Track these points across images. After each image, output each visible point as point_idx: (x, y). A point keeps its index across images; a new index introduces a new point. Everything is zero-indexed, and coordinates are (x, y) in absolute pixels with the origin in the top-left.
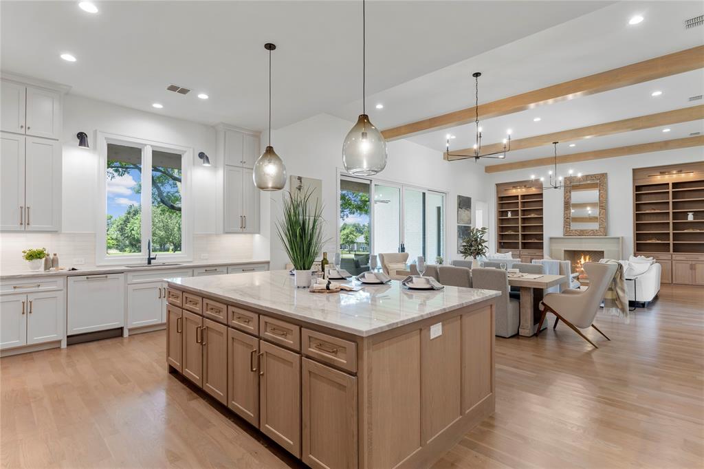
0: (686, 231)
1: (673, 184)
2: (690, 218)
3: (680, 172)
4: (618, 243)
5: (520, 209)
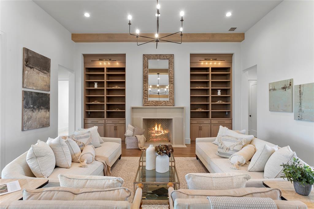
2: (219, 93)
5: (105, 80)
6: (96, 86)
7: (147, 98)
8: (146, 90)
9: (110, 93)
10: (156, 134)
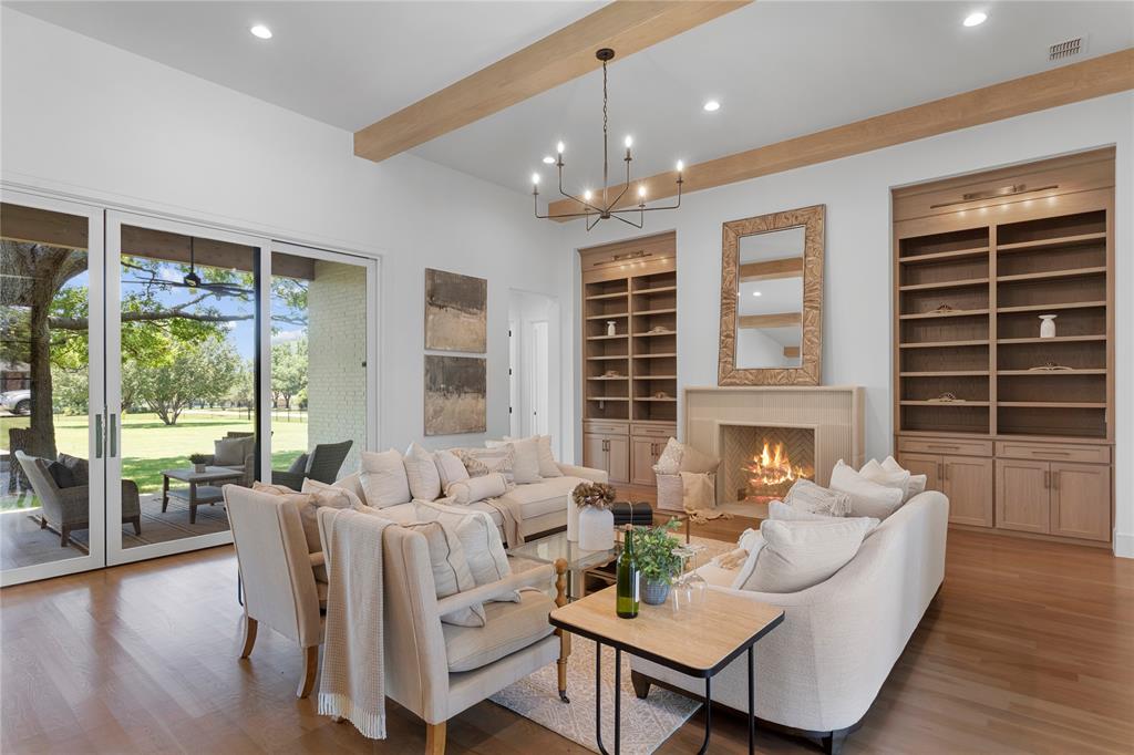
0: (1033, 371)
1: (1000, 228)
2: (1047, 329)
3: (1020, 190)
4: (850, 406)
5: (630, 314)
6: (611, 331)
7: (730, 359)
8: (727, 336)
9: (652, 349)
10: (765, 480)
